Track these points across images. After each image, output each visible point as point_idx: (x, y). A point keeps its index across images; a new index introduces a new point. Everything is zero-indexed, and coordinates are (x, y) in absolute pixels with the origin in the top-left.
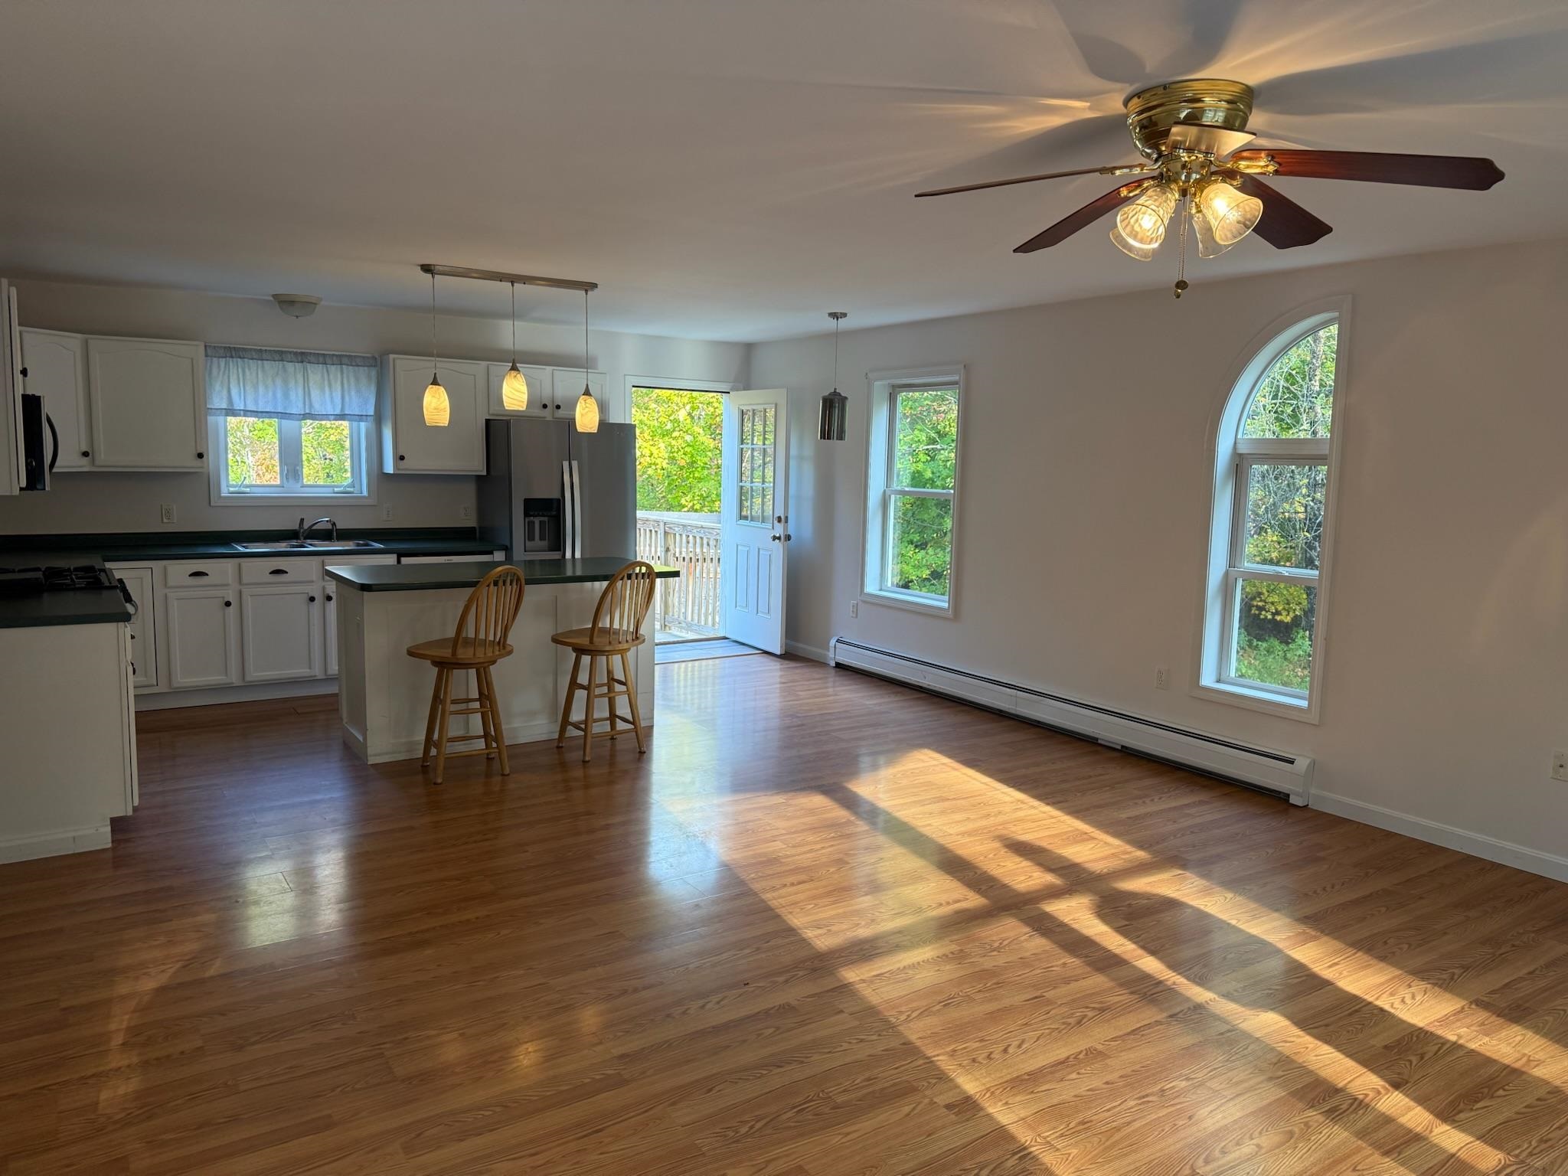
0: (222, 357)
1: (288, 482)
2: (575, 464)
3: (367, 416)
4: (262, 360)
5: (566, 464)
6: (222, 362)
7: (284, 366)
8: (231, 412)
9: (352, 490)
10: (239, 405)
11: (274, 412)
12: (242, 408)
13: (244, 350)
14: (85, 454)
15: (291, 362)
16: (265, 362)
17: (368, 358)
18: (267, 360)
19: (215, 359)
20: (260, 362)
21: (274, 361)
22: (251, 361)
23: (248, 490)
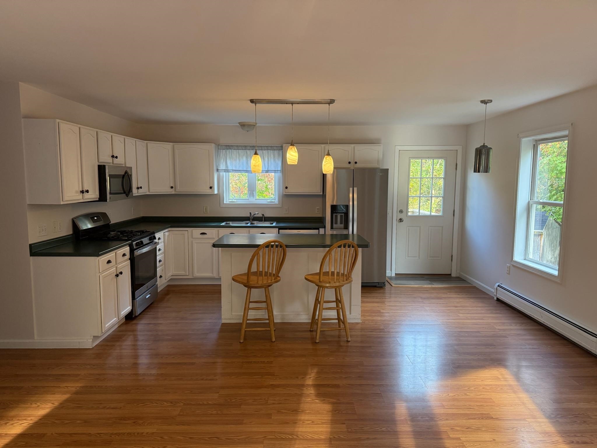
0: (224, 149)
1: (250, 198)
2: (355, 189)
3: (277, 170)
4: (238, 150)
5: (351, 189)
6: (224, 151)
7: (246, 152)
8: (227, 171)
9: (274, 201)
10: (230, 168)
11: (242, 170)
12: (231, 169)
13: (232, 146)
14: (172, 187)
15: (249, 150)
16: (239, 150)
17: (278, 146)
18: (240, 150)
19: (222, 150)
20: (237, 150)
21: (243, 150)
22: (234, 150)
23: (236, 201)
